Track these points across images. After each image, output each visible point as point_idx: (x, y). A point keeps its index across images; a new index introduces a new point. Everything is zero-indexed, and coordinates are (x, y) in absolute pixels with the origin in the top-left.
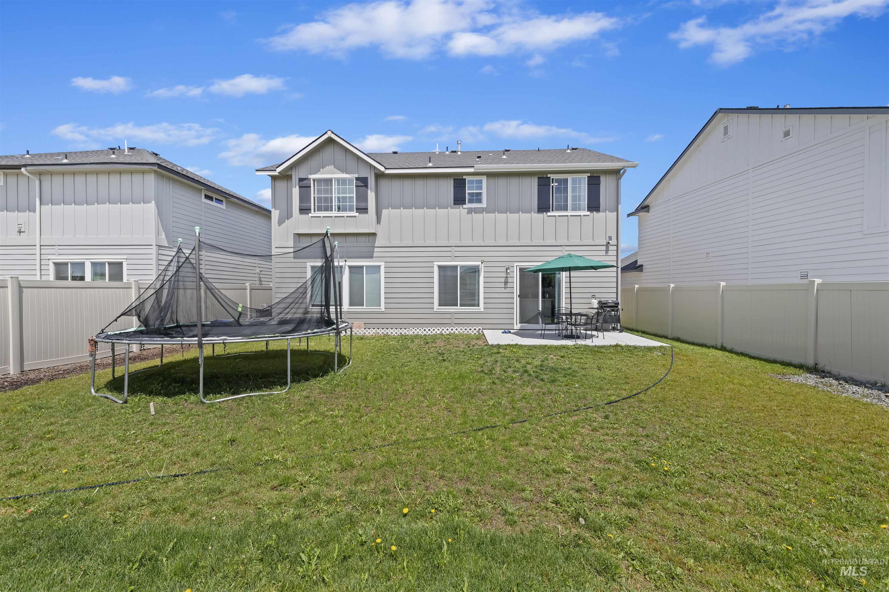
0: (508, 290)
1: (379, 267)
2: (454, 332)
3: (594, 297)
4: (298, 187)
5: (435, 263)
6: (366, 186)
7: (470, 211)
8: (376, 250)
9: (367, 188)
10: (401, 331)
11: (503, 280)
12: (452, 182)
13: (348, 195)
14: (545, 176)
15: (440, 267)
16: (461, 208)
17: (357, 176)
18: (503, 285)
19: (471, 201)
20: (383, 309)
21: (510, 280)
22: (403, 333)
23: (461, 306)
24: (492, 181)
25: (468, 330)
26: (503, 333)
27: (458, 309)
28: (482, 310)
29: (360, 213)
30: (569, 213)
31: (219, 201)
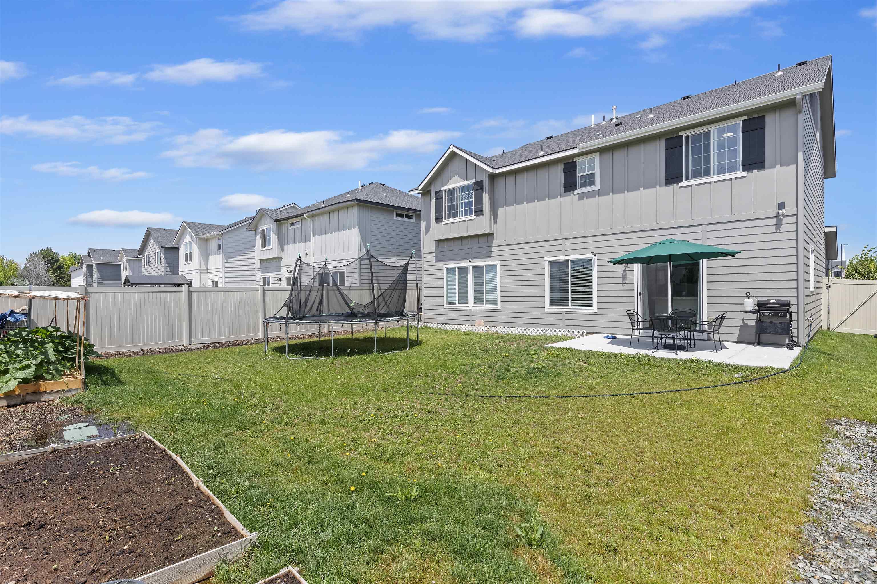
0: (626, 287)
1: (496, 266)
2: (558, 334)
3: (748, 295)
4: (434, 199)
5: (545, 259)
6: (482, 189)
7: (581, 197)
8: (494, 249)
9: (483, 191)
10: (508, 330)
11: (620, 274)
12: (562, 167)
13: (468, 200)
14: (675, 135)
15: (551, 263)
16: (572, 195)
17: (474, 180)
18: (620, 281)
19: (582, 185)
20: (500, 308)
21: (628, 274)
22: (510, 332)
23: (572, 305)
24: (608, 157)
25: (571, 332)
26: (605, 338)
27: (570, 308)
28: (596, 310)
29: (477, 215)
30: (712, 178)
31: (408, 217)
